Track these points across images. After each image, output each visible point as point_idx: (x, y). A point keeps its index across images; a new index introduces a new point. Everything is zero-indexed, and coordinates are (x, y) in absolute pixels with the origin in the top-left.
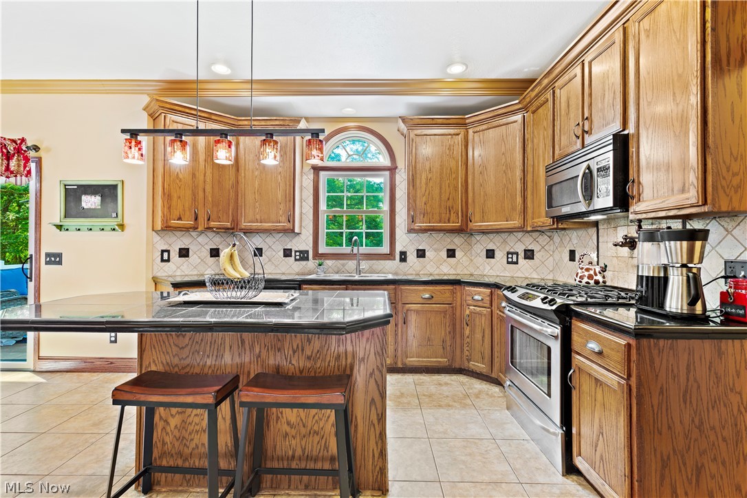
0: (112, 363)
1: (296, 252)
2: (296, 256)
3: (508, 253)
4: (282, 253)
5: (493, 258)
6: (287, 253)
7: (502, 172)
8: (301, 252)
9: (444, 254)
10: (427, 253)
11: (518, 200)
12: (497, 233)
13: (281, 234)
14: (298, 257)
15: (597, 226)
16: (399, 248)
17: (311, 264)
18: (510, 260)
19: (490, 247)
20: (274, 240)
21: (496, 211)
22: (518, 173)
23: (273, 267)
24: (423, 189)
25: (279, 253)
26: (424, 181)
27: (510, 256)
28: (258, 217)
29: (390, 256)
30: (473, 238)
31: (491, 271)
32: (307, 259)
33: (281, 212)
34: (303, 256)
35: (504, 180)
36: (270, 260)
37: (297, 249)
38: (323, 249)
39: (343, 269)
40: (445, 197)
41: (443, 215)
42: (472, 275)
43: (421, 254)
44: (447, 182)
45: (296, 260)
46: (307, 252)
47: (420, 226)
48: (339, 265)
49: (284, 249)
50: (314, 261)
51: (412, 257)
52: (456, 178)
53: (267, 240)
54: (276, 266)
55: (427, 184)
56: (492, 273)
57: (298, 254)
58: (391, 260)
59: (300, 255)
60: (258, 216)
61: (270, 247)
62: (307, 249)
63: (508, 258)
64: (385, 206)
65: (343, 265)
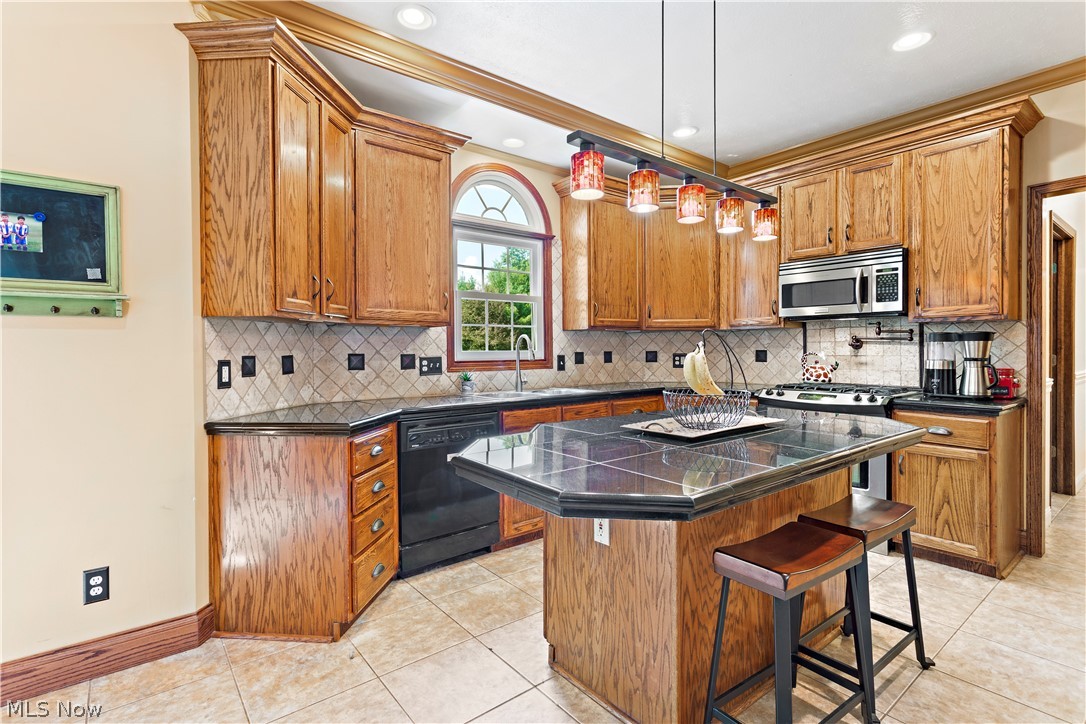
0: (97, 653)
1: (421, 359)
2: (421, 366)
3: (675, 355)
4: (398, 363)
5: (656, 361)
6: (408, 362)
7: (690, 261)
8: (430, 360)
9: (601, 358)
10: (586, 358)
11: (710, 295)
12: (661, 331)
13: (396, 330)
14: (425, 369)
15: (804, 326)
16: (556, 352)
17: (446, 380)
18: (677, 363)
19: (652, 348)
20: (385, 340)
21: (683, 307)
22: (710, 265)
23: (384, 387)
24: (605, 273)
25: (393, 363)
26: (605, 262)
27: (677, 358)
28: (391, 297)
29: (545, 363)
30: (628, 338)
31: (653, 377)
32: (438, 371)
33: (430, 292)
34: (434, 366)
35: (693, 270)
36: (378, 376)
37: (423, 356)
38: (460, 355)
39: (490, 385)
40: (624, 286)
41: (623, 308)
42: (627, 383)
43: (579, 358)
44: (627, 266)
45: (422, 373)
46: (439, 359)
47: (602, 322)
48: (484, 379)
49: (402, 356)
50: (449, 374)
51: (570, 363)
52: (634, 263)
53: (372, 339)
54: (389, 386)
55: (607, 266)
56: (653, 379)
57: (425, 363)
58: (547, 368)
59: (428, 366)
60: (391, 295)
61: (378, 352)
62: (439, 355)
63: (674, 361)
64: (537, 291)
65: (490, 379)
